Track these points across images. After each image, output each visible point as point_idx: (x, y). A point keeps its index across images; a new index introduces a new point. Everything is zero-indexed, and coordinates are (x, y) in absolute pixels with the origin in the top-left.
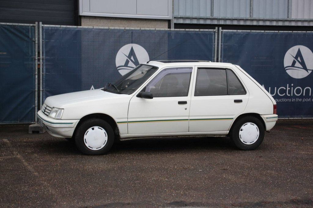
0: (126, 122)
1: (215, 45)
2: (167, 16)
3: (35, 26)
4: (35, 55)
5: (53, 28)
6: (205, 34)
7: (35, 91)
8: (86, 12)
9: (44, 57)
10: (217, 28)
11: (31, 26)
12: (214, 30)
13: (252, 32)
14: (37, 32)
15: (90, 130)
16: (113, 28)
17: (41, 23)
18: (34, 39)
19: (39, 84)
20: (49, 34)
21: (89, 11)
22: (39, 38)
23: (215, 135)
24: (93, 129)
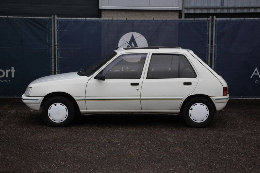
0: (84, 100)
1: (209, 32)
2: (177, 7)
3: (51, 19)
4: (52, 42)
5: (66, 20)
6: (199, 23)
7: (52, 72)
8: (105, 6)
9: (59, 44)
10: (211, 17)
11: (48, 19)
12: (209, 19)
13: (246, 20)
14: (53, 23)
15: (53, 106)
16: (116, 19)
17: (56, 16)
18: (50, 29)
19: (55, 65)
20: (62, 25)
21: (107, 5)
22: (55, 29)
23: (168, 113)
24: (56, 105)
